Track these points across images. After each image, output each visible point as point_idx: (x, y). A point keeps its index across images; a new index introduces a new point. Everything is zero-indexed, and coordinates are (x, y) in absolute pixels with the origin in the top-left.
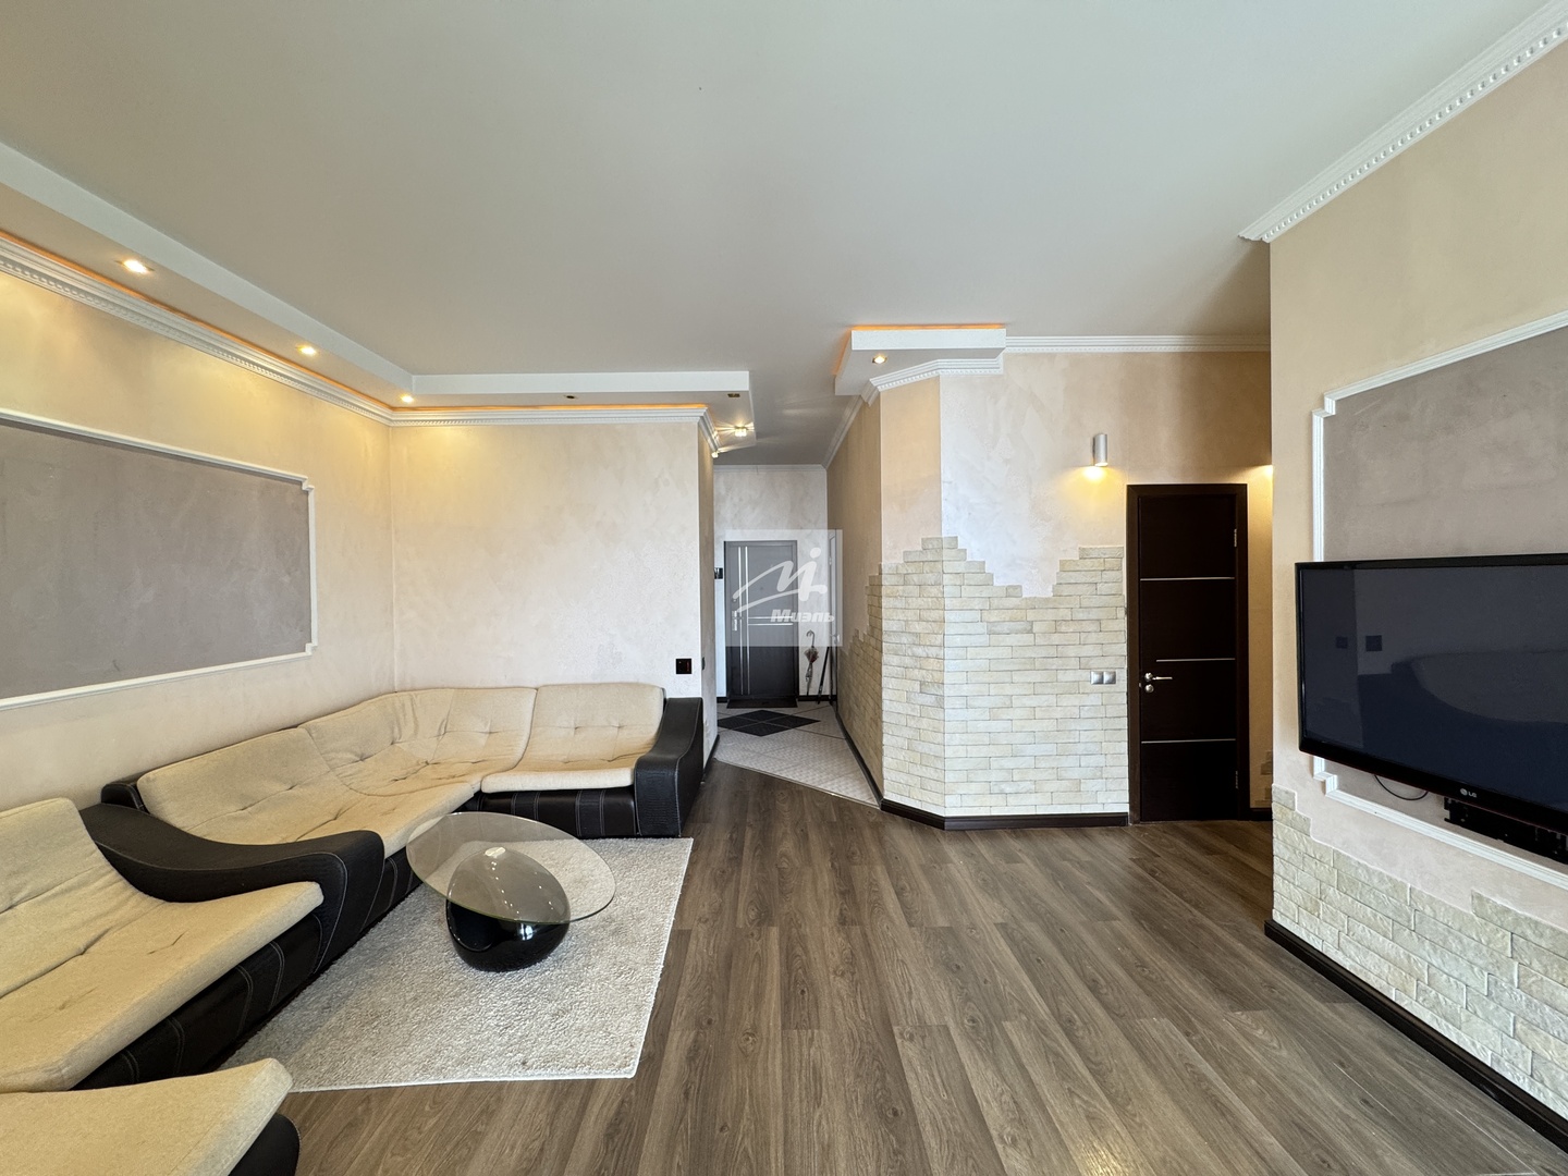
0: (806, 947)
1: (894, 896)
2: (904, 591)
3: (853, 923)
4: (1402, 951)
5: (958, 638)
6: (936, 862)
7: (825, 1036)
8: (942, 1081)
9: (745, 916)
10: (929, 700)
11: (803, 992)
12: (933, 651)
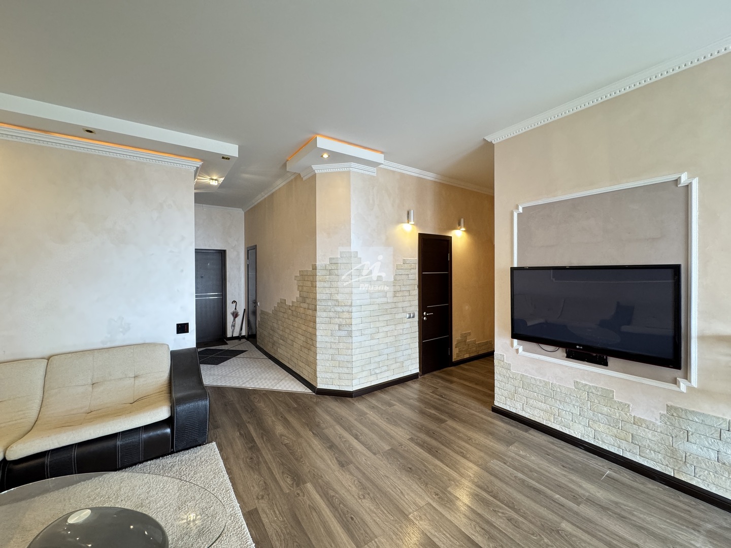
0: (334, 489)
1: (356, 441)
2: (329, 278)
3: (348, 464)
4: (548, 406)
5: (358, 301)
6: (361, 416)
7: (383, 540)
8: (449, 534)
9: (286, 483)
10: (343, 333)
11: (352, 518)
12: (346, 309)
